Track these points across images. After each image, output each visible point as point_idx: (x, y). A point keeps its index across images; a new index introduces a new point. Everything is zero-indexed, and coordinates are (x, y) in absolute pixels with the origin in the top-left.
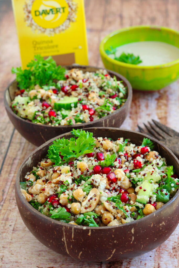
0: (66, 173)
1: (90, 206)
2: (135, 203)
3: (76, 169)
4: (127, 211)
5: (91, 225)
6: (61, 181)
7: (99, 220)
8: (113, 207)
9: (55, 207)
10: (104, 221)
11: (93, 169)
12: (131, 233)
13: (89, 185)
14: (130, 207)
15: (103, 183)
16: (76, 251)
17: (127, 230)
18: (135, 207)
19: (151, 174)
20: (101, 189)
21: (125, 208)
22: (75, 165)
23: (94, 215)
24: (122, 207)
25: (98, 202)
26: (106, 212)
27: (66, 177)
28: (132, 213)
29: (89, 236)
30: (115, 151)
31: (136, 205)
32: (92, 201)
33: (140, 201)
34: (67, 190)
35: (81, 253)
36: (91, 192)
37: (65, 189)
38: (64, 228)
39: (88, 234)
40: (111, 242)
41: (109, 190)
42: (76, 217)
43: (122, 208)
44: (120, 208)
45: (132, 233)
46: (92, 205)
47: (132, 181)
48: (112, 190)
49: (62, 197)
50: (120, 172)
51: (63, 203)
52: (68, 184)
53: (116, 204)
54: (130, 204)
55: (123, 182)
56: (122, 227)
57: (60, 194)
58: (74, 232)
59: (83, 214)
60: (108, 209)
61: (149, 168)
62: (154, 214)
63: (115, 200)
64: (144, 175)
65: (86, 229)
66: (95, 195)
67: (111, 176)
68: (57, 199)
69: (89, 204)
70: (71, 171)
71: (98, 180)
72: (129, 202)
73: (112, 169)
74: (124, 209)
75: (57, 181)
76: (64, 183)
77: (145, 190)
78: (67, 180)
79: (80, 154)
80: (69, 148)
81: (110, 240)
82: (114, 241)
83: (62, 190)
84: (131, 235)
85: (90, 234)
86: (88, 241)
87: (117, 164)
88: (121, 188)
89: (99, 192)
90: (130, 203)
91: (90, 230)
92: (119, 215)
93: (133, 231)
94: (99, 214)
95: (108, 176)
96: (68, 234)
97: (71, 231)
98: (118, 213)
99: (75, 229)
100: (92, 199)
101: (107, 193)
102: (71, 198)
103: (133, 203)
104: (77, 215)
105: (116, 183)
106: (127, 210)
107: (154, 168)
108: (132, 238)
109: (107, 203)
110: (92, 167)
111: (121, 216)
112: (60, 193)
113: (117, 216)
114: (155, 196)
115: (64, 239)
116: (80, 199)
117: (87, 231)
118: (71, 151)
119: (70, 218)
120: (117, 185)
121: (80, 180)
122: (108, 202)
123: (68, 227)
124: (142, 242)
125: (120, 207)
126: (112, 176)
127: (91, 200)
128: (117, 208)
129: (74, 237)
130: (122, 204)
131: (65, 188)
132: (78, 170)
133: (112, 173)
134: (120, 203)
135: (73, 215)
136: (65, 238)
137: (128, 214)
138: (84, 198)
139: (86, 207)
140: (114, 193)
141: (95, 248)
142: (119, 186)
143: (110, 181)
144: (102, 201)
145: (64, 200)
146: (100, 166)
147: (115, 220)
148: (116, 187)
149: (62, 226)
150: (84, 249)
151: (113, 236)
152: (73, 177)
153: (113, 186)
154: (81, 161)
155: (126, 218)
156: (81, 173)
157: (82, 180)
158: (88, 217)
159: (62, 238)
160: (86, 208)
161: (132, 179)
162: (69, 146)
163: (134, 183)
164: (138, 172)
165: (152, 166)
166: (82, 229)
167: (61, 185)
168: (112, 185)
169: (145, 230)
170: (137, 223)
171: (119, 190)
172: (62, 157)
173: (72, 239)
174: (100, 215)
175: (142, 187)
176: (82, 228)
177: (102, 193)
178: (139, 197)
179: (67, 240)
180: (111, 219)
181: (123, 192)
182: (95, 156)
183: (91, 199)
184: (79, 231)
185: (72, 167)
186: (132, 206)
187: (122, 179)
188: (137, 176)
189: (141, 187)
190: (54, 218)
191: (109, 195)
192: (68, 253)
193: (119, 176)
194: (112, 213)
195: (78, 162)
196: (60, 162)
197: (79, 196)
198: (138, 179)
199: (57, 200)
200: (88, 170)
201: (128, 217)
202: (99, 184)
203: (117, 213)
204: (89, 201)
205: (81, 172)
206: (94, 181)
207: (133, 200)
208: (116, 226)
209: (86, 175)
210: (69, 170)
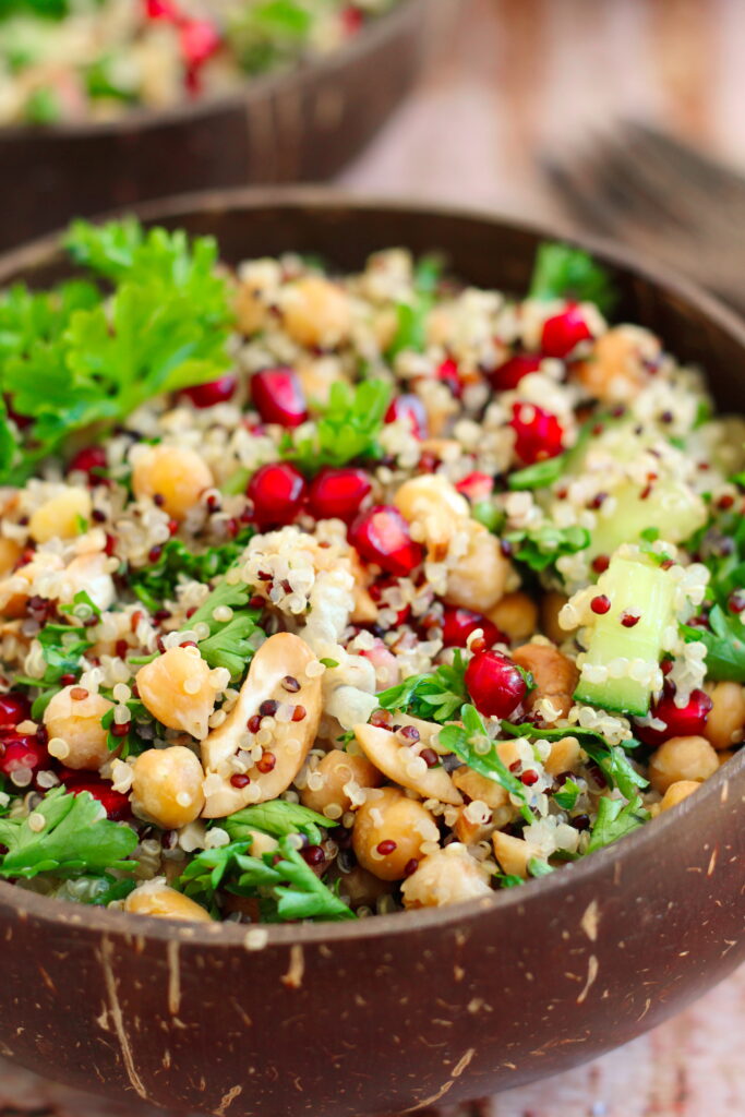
0: (69, 535)
1: (266, 767)
2: (575, 713)
3: (131, 498)
4: (529, 779)
5: (289, 900)
6: (38, 597)
7: (333, 851)
8: (422, 754)
9: (20, 784)
10: (376, 857)
11: (250, 492)
12: (582, 938)
13: (235, 608)
14: (545, 747)
15: (336, 592)
16: (203, 1082)
17: (555, 922)
18: (572, 741)
19: (637, 491)
20: (323, 633)
21: (513, 761)
22: (117, 471)
23: (302, 830)
24: (492, 754)
25: (314, 727)
26: (379, 793)
27: (75, 563)
28: (563, 790)
29: (289, 987)
30: (369, 346)
31: (578, 724)
32: (278, 723)
33: (607, 700)
34: (86, 656)
35: (236, 1091)
36: (258, 667)
37: (77, 653)
38: (108, 946)
39: (285, 979)
40: (445, 1015)
41: (371, 627)
42: (178, 846)
43: (490, 759)
44: (480, 758)
45: (585, 936)
46: (276, 752)
47: (521, 556)
48: (393, 628)
49: (66, 714)
50: (433, 497)
51: (77, 754)
52: (91, 617)
53: (442, 732)
54: (537, 721)
55: (463, 567)
56: (521, 910)
57: (45, 690)
58: (182, 969)
59: (220, 822)
60: (392, 777)
61: (615, 451)
62: (720, 788)
63: (431, 699)
64: (596, 504)
65: (270, 948)
66: (289, 679)
67: (378, 535)
68: (28, 727)
69: (260, 751)
70: (98, 517)
71: (300, 576)
72: (528, 707)
73: (373, 482)
74: (507, 765)
75: (9, 597)
76: (61, 609)
77: (630, 622)
78: (83, 593)
79: (144, 388)
80: (72, 360)
81: (441, 1002)
82: (467, 1002)
83: (57, 661)
84: (581, 950)
85: (295, 975)
86: (286, 1023)
87: (398, 440)
88: (449, 605)
89: (317, 662)
90: (541, 718)
91: (297, 953)
92: (477, 813)
93: (590, 923)
94: (335, 809)
95: (355, 529)
96: (138, 985)
97: (160, 963)
98: (467, 800)
99: (189, 952)
100: (272, 714)
101: (362, 653)
102: (129, 719)
103: (561, 712)
104: (179, 831)
105: (415, 572)
106: (525, 767)
107: (655, 454)
108: (585, 970)
109: (381, 729)
110: (240, 480)
111: (488, 813)
112: (41, 685)
113: (464, 818)
114: (698, 650)
115: (110, 1020)
116: (194, 721)
117: (277, 955)
118: (81, 380)
119: (134, 862)
120: (425, 589)
121: (164, 576)
122: (384, 726)
123: (134, 938)
124: (646, 983)
125: (476, 751)
126: (387, 534)
127: (267, 723)
128: (449, 756)
129: (183, 1003)
130: (484, 731)
131: (71, 642)
132: (145, 504)
133: (380, 507)
134: (473, 726)
135: (149, 837)
136: (118, 1014)
137: (534, 796)
138: (218, 706)
139: (237, 771)
140: (413, 646)
141: (336, 1057)
142: (437, 598)
143: (375, 569)
144: (343, 721)
145: (76, 736)
146: (294, 466)
147: (454, 846)
148: (421, 605)
149: (93, 937)
150: (258, 1070)
151: (459, 973)
152: (120, 559)
153: (399, 597)
154: (156, 441)
155: (525, 823)
156: (169, 525)
157: (182, 577)
158: (264, 844)
159: (99, 1014)
160: (238, 780)
161: (515, 538)
162: (67, 348)
163: (538, 566)
164: (545, 484)
165: (638, 431)
166: (240, 950)
167: (42, 625)
168: (388, 594)
169: (670, 905)
170: (618, 868)
171: (443, 622)
172: (24, 422)
173: (168, 1017)
174: (340, 820)
175: (611, 598)
176: (235, 941)
177: (336, 664)
178: (595, 672)
179: (137, 1025)
180: (421, 841)
181: (475, 641)
182: (242, 394)
183: (268, 709)
184: (219, 964)
185: (101, 492)
186: (553, 739)
187: (457, 550)
188: (548, 515)
189: (604, 597)
190: (28, 872)
191: (386, 670)
192: (142, 1093)
193: (431, 529)
194: (422, 800)
195: (142, 455)
196: (17, 457)
197: (183, 698)
198: (563, 539)
199: (30, 738)
200: (211, 500)
201: (538, 815)
202: (308, 597)
203: (459, 799)
204: (254, 727)
205: (165, 518)
206: (275, 582)
207: (551, 688)
208: (477, 901)
209: (201, 535)
210: (86, 512)
